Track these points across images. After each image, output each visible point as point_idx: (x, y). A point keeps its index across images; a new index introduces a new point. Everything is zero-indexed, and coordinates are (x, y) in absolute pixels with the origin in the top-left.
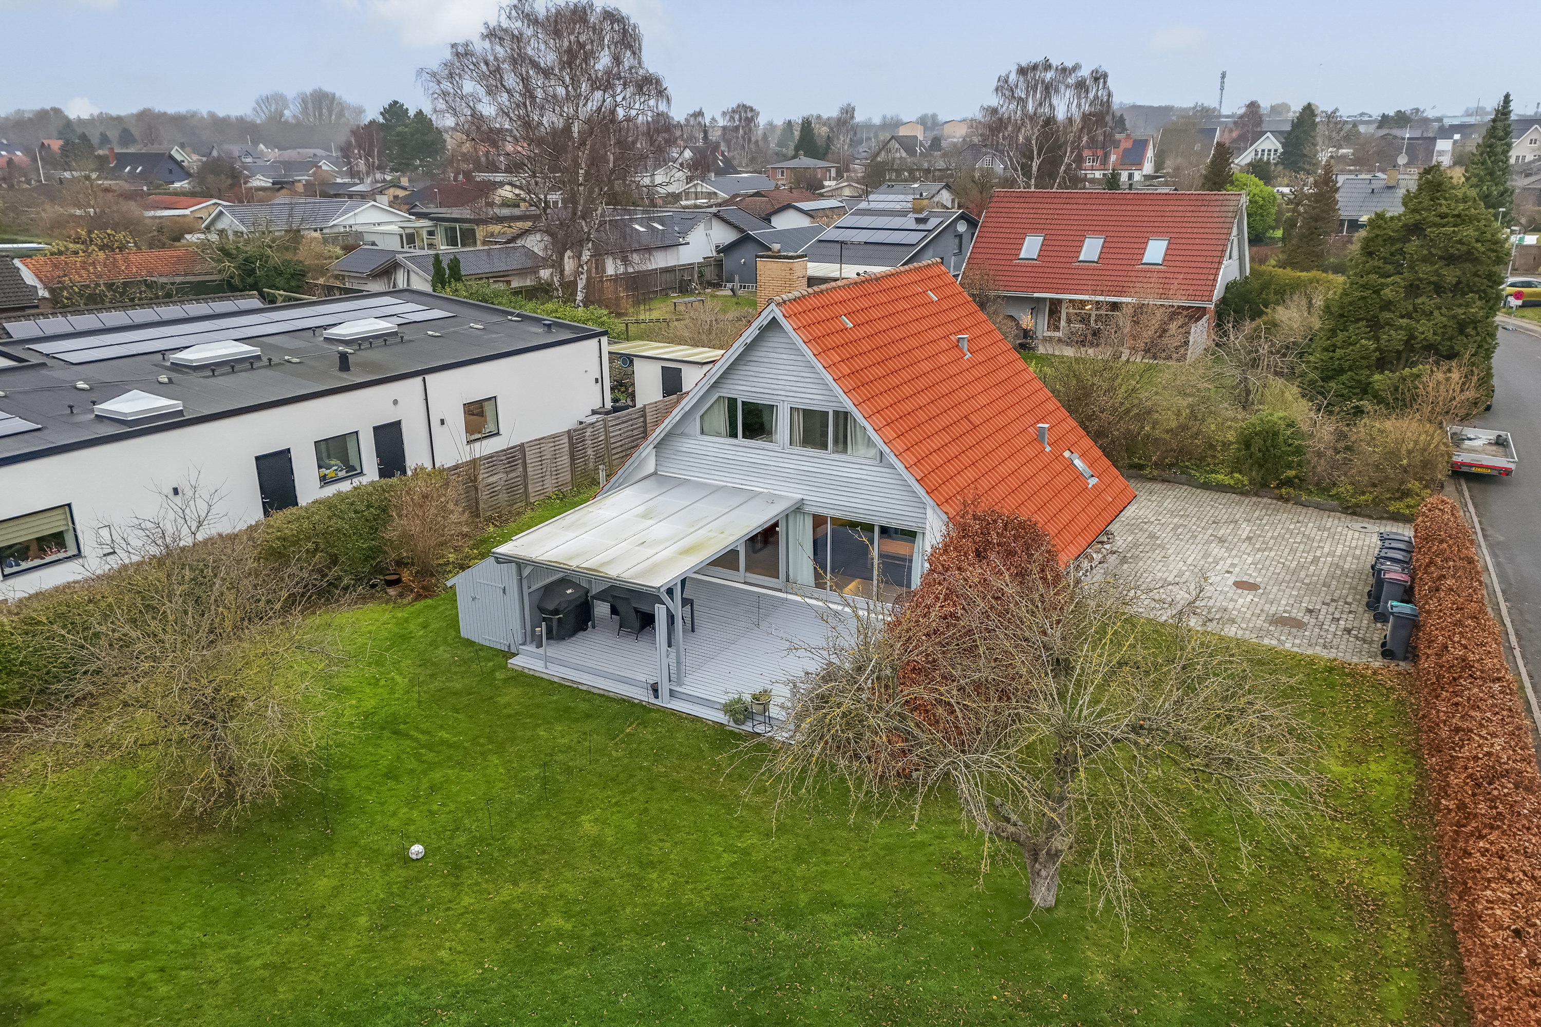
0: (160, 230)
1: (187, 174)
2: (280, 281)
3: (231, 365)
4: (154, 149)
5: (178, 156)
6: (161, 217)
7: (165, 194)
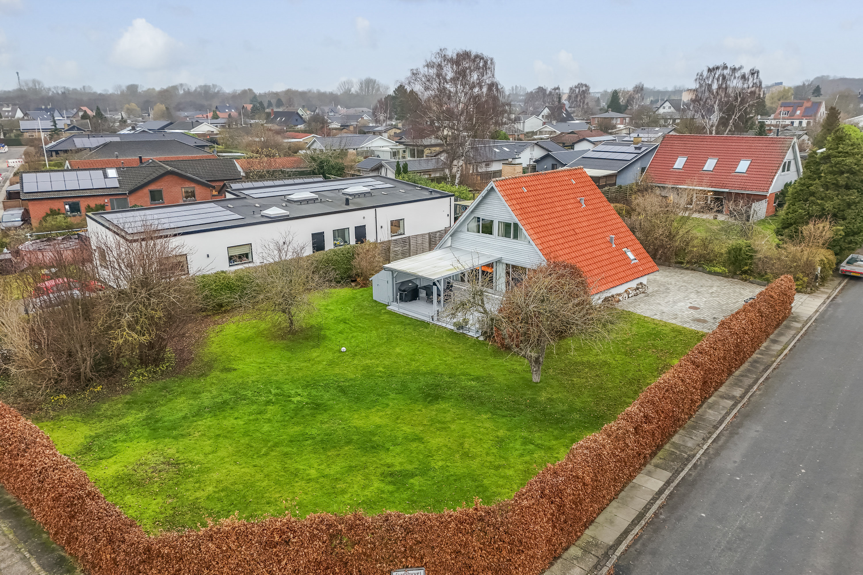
0: (289, 148)
1: (304, 121)
2: (333, 172)
3: (307, 201)
4: (291, 109)
5: (301, 113)
6: (290, 142)
7: (293, 131)
